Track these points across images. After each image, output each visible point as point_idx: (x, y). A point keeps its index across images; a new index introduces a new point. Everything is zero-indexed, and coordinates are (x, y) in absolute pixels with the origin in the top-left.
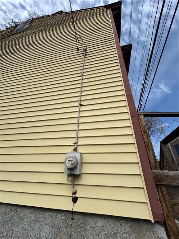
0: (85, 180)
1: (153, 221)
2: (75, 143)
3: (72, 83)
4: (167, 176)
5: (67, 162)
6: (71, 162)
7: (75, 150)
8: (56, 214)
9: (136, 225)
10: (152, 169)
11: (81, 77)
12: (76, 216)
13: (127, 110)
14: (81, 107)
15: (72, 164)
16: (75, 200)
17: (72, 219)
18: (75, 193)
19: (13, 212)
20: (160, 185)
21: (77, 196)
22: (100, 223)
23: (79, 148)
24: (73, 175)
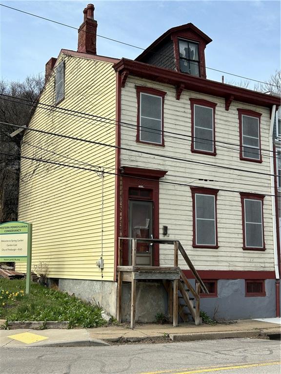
0: (104, 270)
22: (107, 283)
23: (103, 257)
24: (101, 269)
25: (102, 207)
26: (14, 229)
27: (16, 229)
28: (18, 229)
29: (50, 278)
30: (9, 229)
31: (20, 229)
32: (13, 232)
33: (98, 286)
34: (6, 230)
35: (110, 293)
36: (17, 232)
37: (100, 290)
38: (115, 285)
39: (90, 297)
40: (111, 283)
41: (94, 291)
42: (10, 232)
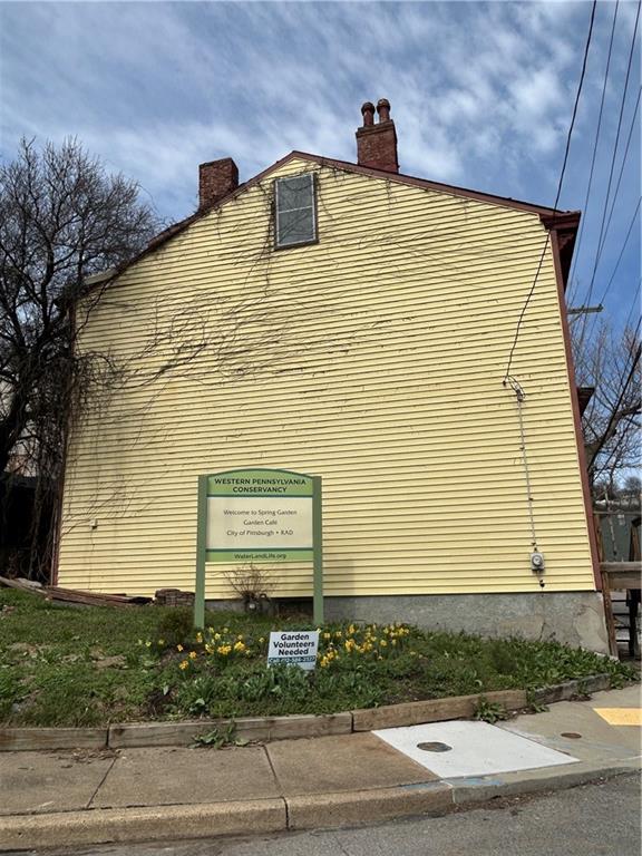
0: (547, 572)
1: (595, 590)
2: (534, 544)
3: (512, 463)
4: (608, 566)
5: (534, 561)
7: (535, 549)
9: (585, 594)
12: (545, 594)
14: (532, 502)
15: (538, 561)
16: (542, 585)
17: (543, 596)
19: (491, 598)
21: (543, 583)
22: (562, 596)
23: (538, 548)
24: (538, 570)
25: (521, 454)
26: (264, 486)
27: (270, 486)
28: (277, 486)
30: (247, 486)
31: (284, 486)
32: (263, 493)
33: (523, 603)
34: (239, 486)
35: (579, 614)
36: (274, 493)
37: (532, 609)
38: (598, 598)
39: (488, 626)
40: (580, 595)
41: (503, 614)
42: (253, 493)
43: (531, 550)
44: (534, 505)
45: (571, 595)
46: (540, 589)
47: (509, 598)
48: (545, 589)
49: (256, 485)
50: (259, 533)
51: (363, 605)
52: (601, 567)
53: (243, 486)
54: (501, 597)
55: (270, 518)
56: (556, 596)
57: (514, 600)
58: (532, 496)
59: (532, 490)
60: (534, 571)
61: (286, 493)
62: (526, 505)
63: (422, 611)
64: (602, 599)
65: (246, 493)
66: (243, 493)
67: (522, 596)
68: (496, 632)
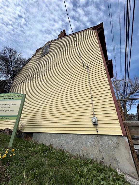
0: (99, 126)
1: (123, 135)
2: (93, 114)
3: (85, 87)
4: (128, 123)
5: (93, 121)
6: (94, 121)
7: (94, 116)
8: (92, 136)
9: (118, 137)
10: (123, 121)
11: (89, 83)
12: (99, 136)
13: (112, 99)
14: (92, 99)
15: (95, 121)
16: (97, 132)
17: (98, 136)
18: (97, 130)
19: (78, 136)
20: (126, 126)
21: (98, 130)
22: (107, 137)
23: (95, 115)
24: (95, 124)
25: (88, 84)
26: (10, 97)
27: (11, 97)
28: (13, 97)
29: (24, 132)
30: (5, 97)
31: (15, 97)
32: (9, 99)
33: (90, 139)
34: (2, 97)
35: (116, 148)
36: (12, 99)
37: (94, 142)
38: (125, 140)
39: (76, 148)
40: (115, 138)
41: (82, 144)
42: (6, 99)
43: (92, 116)
44: (93, 99)
45: (110, 137)
46: (96, 133)
47: (84, 137)
48: (99, 133)
49: (8, 97)
50: (3, 111)
51: (42, 136)
52: (124, 124)
53: (4, 97)
54: (82, 136)
55: (8, 106)
56: (104, 137)
57: (87, 138)
58: (93, 97)
59: (92, 94)
60: (94, 125)
61: (15, 99)
62: (90, 100)
63: (56, 139)
64: (127, 140)
65: (4, 99)
66: (3, 99)
67: (89, 136)
68: (79, 152)
